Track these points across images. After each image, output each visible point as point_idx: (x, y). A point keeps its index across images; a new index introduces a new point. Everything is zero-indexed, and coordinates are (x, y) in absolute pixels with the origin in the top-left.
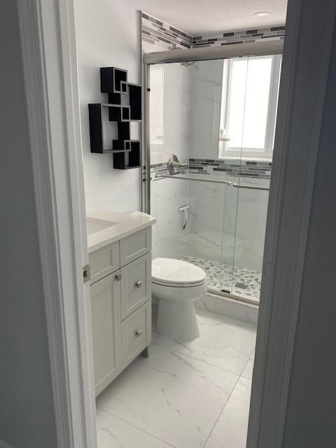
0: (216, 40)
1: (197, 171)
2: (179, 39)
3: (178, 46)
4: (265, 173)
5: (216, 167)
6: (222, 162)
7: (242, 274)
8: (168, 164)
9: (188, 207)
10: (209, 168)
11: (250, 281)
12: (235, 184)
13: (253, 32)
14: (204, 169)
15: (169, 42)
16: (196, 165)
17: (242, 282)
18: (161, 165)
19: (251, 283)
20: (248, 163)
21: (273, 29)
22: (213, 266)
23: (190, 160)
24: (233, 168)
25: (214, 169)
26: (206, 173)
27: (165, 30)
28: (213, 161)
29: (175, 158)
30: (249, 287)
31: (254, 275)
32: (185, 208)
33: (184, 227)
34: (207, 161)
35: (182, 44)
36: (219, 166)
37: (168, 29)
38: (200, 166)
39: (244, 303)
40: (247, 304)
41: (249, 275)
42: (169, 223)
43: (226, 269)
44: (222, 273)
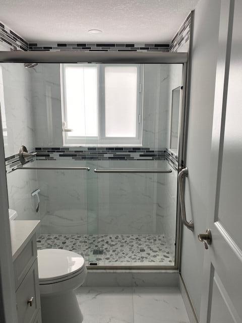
0: (51, 48)
1: (44, 158)
2: (18, 43)
3: (18, 49)
4: (103, 156)
5: (62, 153)
6: (67, 149)
7: (94, 241)
8: (19, 155)
9: (39, 190)
10: (55, 155)
11: (103, 245)
12: (95, 170)
13: (82, 46)
14: (50, 156)
15: (11, 45)
16: (43, 153)
17: (96, 248)
18: (13, 157)
19: (105, 247)
20: (90, 149)
21: (98, 45)
22: (68, 239)
23: (36, 149)
24: (77, 154)
25: (60, 155)
26: (52, 159)
27: (6, 32)
28: (59, 149)
29: (25, 149)
30: (105, 251)
31: (104, 238)
32: (36, 193)
33: (37, 210)
34: (52, 149)
35: (21, 47)
36: (65, 153)
37: (9, 32)
38: (46, 153)
39: (112, 271)
40: (115, 271)
41: (100, 240)
42: (25, 210)
43: (81, 239)
44: (78, 243)
